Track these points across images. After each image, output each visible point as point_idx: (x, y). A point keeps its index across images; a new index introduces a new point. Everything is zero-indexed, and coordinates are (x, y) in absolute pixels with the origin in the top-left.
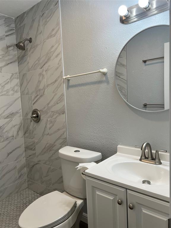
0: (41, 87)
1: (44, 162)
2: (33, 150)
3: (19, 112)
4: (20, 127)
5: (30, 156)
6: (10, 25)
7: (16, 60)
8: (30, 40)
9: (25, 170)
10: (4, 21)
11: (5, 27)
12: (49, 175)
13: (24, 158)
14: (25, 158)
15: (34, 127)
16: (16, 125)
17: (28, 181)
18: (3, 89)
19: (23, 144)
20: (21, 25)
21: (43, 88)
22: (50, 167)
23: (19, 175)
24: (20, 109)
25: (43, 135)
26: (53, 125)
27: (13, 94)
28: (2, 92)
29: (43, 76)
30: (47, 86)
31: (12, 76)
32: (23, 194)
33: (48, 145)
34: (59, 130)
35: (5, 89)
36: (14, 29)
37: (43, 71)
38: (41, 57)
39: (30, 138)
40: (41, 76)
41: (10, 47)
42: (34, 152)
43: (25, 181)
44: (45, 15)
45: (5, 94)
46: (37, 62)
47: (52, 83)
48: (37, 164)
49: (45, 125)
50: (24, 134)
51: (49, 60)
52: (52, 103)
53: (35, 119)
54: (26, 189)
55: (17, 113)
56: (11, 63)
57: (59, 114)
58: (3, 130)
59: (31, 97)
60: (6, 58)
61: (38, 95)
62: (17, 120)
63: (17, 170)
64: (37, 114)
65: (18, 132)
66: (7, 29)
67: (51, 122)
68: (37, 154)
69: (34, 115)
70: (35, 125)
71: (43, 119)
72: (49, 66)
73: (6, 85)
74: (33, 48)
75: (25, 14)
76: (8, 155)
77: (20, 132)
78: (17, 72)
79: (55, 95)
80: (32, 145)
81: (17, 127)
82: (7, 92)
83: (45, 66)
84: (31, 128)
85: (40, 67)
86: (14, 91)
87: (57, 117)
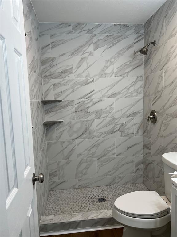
0: (159, 89)
1: (157, 163)
2: (149, 149)
3: (141, 112)
4: (140, 126)
5: (147, 154)
6: (140, 31)
7: (142, 64)
8: (154, 43)
9: (142, 166)
10: (135, 29)
11: (135, 35)
12: (160, 177)
13: (141, 155)
14: (143, 155)
15: (151, 127)
16: (137, 124)
17: (144, 177)
18: (128, 91)
19: (142, 142)
20: (149, 30)
21: (161, 90)
22: (161, 170)
23: (136, 169)
24: (142, 109)
25: (158, 137)
26: (167, 128)
27: (136, 96)
28: (127, 94)
29: (162, 77)
30: (165, 88)
31: (137, 79)
32: (137, 187)
33: (161, 147)
34: (171, 134)
35: (130, 91)
36: (143, 34)
37: (162, 73)
38: (162, 58)
39: (147, 138)
40: (160, 78)
41: (137, 52)
42: (150, 151)
43: (140, 176)
44: (168, 15)
45: (129, 96)
46: (158, 64)
47: (169, 85)
48: (151, 163)
49: (160, 127)
50: (143, 133)
51: (168, 61)
52: (167, 106)
53: (152, 120)
54: (141, 183)
55: (139, 112)
56: (137, 67)
57: (173, 117)
58: (125, 127)
59: (151, 98)
60: (133, 64)
61: (156, 97)
62: (138, 119)
63: (134, 164)
64: (154, 115)
65: (138, 130)
66: (136, 36)
67: (165, 125)
68: (152, 154)
69: (152, 116)
70: (152, 126)
71: (159, 121)
72: (168, 67)
73: (130, 88)
74: (156, 50)
75: (152, 18)
76: (128, 149)
77: (140, 131)
78: (142, 75)
79: (170, 98)
80: (148, 144)
81: (137, 125)
82: (132, 94)
83: (164, 67)
84: (149, 128)
85: (160, 69)
86: (137, 92)
87: (170, 120)
